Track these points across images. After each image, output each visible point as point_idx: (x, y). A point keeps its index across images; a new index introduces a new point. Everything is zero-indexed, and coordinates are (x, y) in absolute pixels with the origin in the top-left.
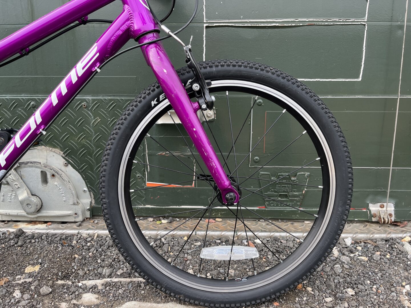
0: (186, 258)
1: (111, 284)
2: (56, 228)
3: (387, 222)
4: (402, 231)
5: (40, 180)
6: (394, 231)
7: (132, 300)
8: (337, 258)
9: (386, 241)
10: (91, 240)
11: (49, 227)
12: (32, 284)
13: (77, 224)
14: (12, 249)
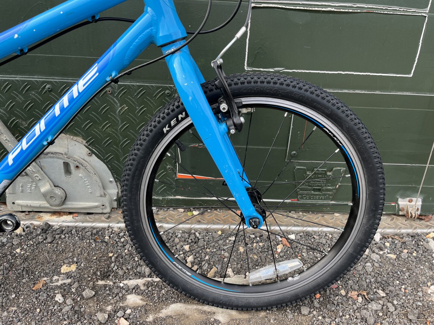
0: (223, 255)
1: (153, 284)
2: (84, 220)
3: (414, 217)
4: (427, 226)
5: (63, 171)
6: (420, 226)
7: (177, 302)
8: (367, 256)
9: (412, 236)
10: (124, 235)
11: (76, 219)
12: (72, 285)
13: (105, 216)
14: (41, 246)
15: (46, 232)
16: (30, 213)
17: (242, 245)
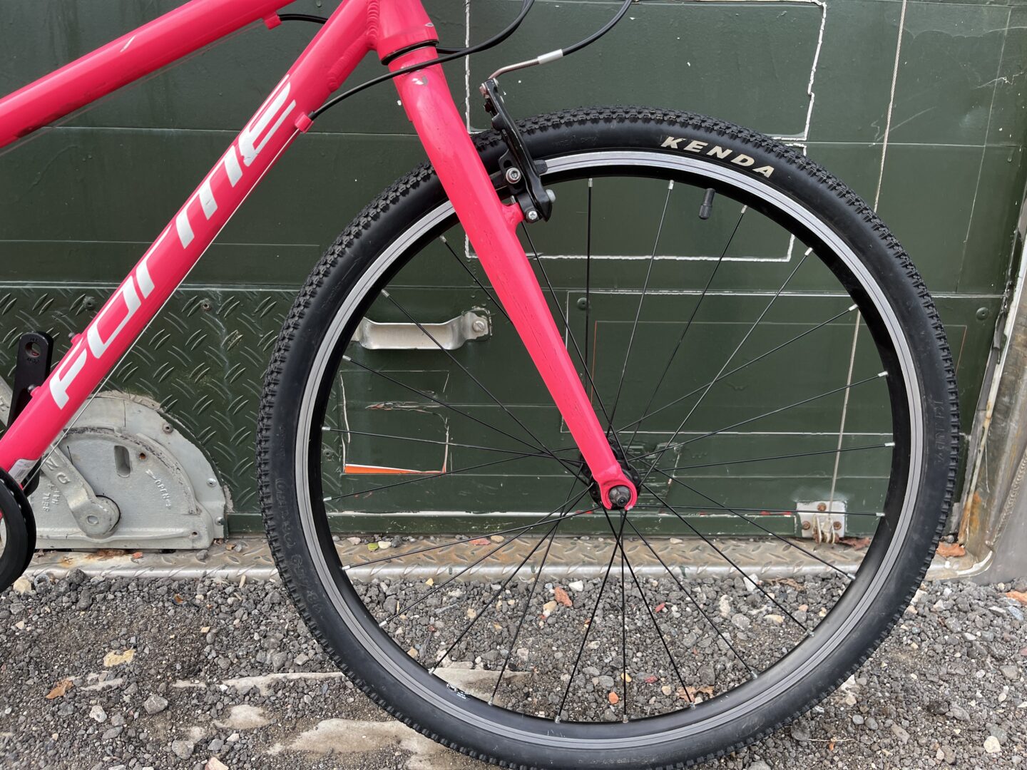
0: (433, 625)
1: (287, 684)
2: (155, 564)
3: (828, 539)
4: (857, 559)
5: (114, 464)
6: (843, 559)
7: (332, 717)
8: (725, 619)
9: (823, 580)
10: (235, 591)
11: (138, 563)
12: (123, 690)
13: (198, 554)
14: (66, 616)
15: (76, 590)
16: (48, 554)
17: (473, 605)
